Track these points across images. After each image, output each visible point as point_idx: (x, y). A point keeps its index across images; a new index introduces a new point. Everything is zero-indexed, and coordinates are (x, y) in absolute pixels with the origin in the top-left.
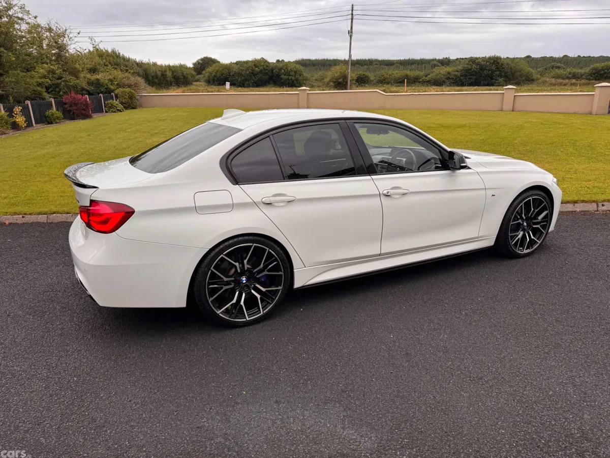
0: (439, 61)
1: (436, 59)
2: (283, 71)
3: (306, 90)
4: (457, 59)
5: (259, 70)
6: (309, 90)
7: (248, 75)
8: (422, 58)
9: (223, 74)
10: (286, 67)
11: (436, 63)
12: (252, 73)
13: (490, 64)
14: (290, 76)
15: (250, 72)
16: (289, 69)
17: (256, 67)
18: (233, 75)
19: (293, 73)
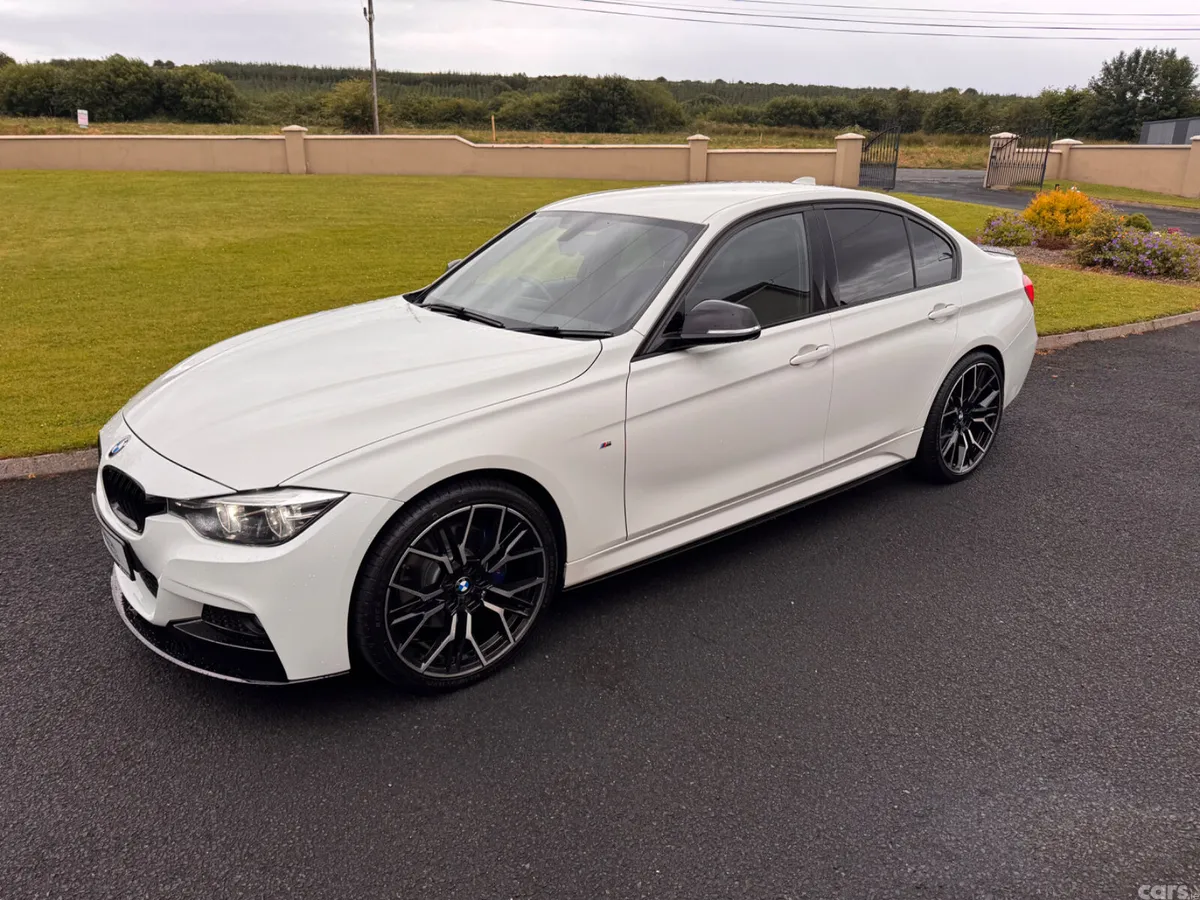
0: (506, 79)
1: (500, 76)
2: (186, 86)
3: (300, 131)
4: (540, 78)
5: (126, 82)
6: (308, 133)
7: (99, 93)
8: (474, 72)
9: (35, 89)
10: (192, 78)
11: (502, 83)
12: (109, 89)
13: (610, 89)
14: (204, 98)
15: (103, 88)
16: (201, 83)
17: (118, 76)
18: (61, 93)
19: (212, 93)
